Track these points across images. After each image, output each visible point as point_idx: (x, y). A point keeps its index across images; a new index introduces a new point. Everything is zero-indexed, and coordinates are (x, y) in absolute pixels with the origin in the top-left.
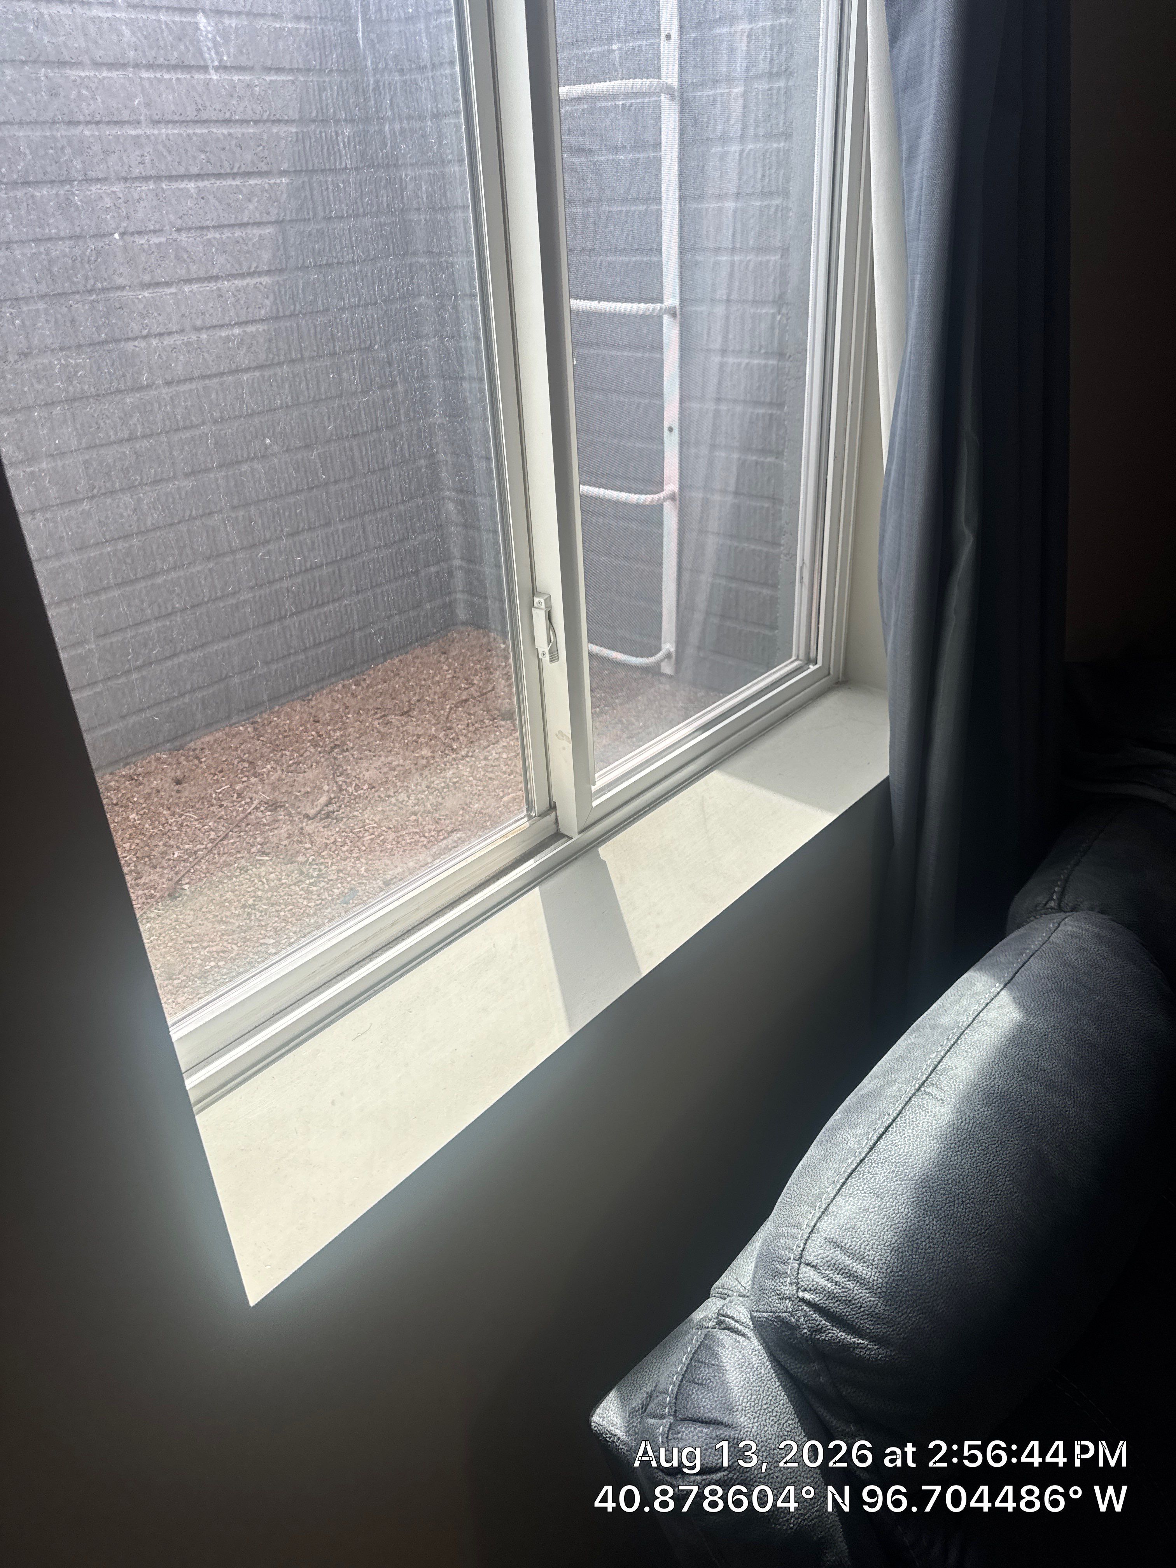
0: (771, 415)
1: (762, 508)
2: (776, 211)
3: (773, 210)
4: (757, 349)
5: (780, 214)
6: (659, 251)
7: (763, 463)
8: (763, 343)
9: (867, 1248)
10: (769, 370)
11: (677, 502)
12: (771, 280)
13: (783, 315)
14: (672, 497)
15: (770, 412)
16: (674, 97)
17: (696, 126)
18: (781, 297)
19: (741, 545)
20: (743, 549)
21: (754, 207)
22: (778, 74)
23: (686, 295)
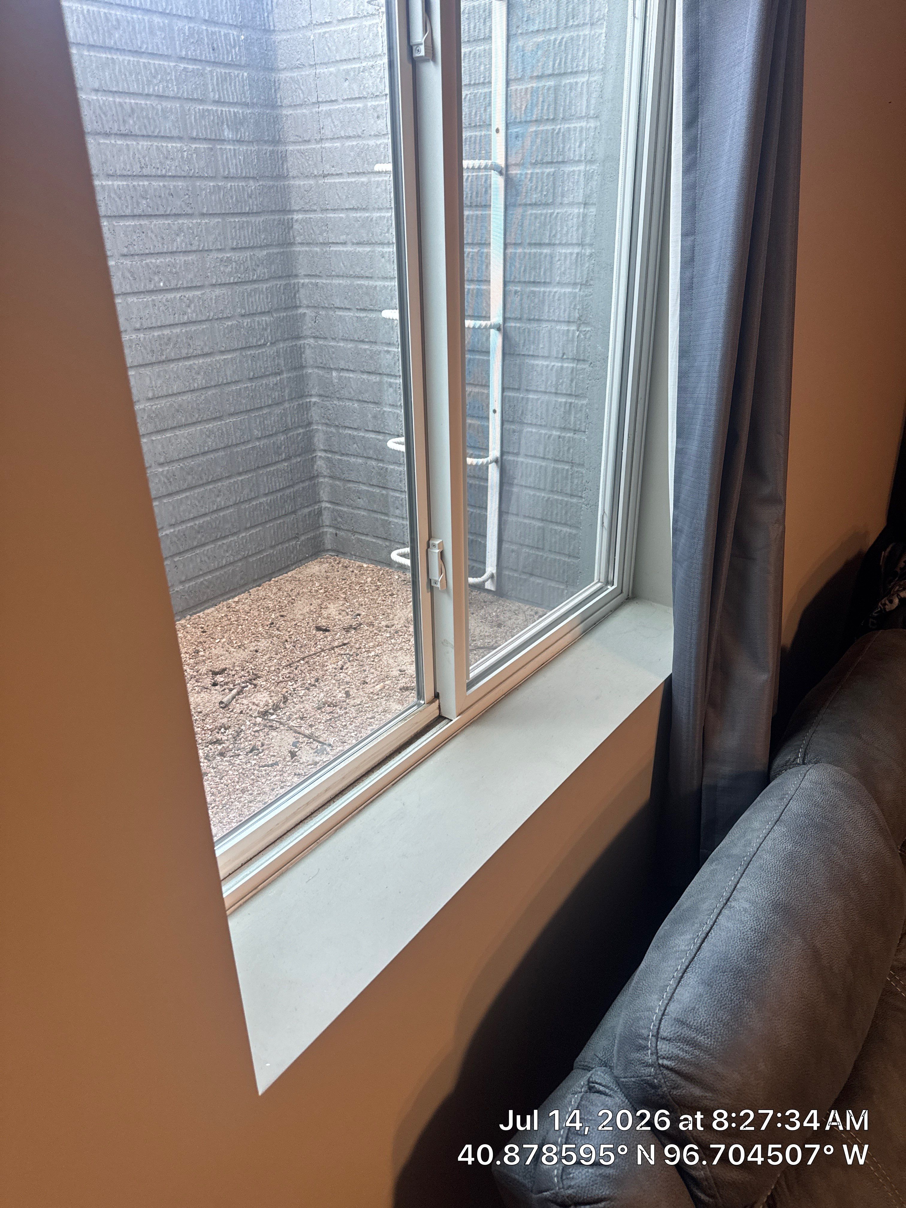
0: (571, 403)
4: (560, 355)
5: (579, 259)
6: (488, 282)
7: (564, 437)
8: (566, 352)
9: (706, 1024)
10: (569, 371)
11: (499, 463)
12: (572, 307)
13: (581, 332)
14: (496, 461)
15: (570, 401)
16: (501, 173)
17: (517, 195)
18: (579, 319)
19: (547, 496)
20: (549, 498)
21: (560, 254)
22: (580, 161)
23: (508, 315)
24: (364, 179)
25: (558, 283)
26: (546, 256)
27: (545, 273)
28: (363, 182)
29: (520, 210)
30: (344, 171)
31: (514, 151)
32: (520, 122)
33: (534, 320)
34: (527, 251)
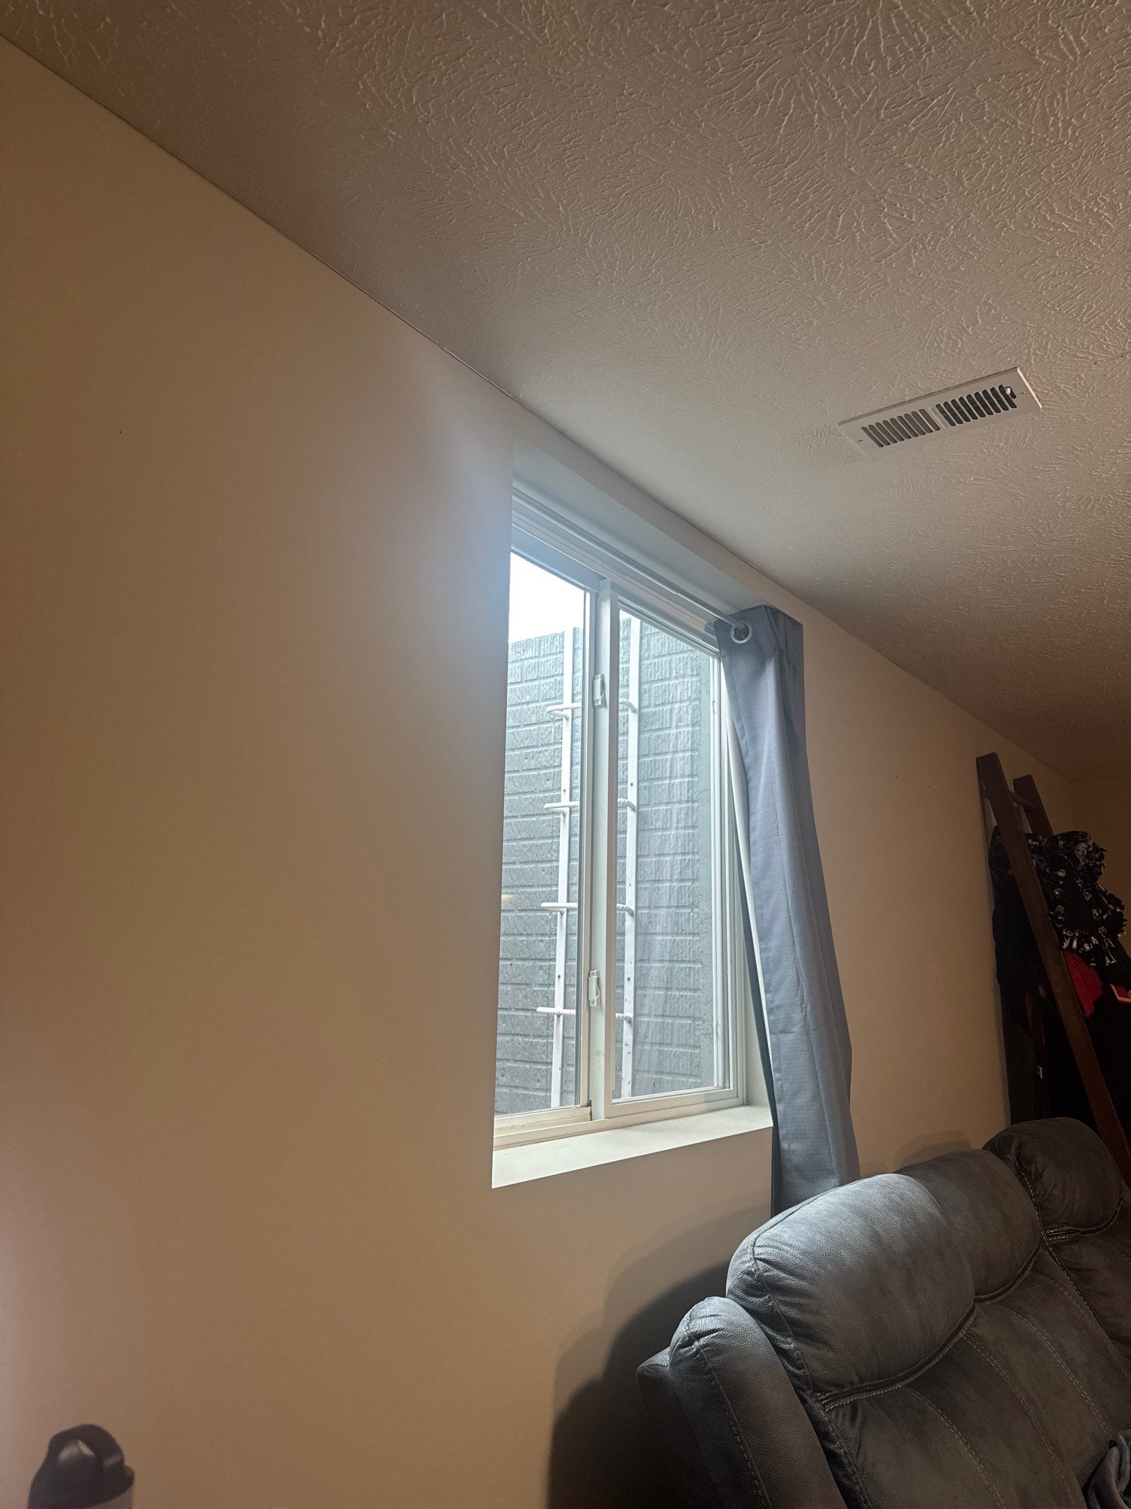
0: (690, 968)
1: (686, 1024)
2: (688, 863)
3: (687, 861)
4: (680, 931)
5: (690, 863)
6: (624, 883)
7: (686, 996)
8: (684, 928)
10: (687, 943)
11: (633, 1024)
12: (687, 895)
13: (694, 913)
15: (689, 965)
16: (634, 810)
17: (645, 823)
18: (693, 904)
19: (674, 1050)
20: (676, 1052)
21: (677, 860)
22: (688, 801)
23: (640, 905)
24: (534, 819)
25: (676, 880)
26: (666, 862)
27: (666, 874)
28: (532, 821)
29: (647, 833)
30: (518, 814)
31: (643, 797)
32: (647, 780)
33: (659, 907)
34: (654, 859)
